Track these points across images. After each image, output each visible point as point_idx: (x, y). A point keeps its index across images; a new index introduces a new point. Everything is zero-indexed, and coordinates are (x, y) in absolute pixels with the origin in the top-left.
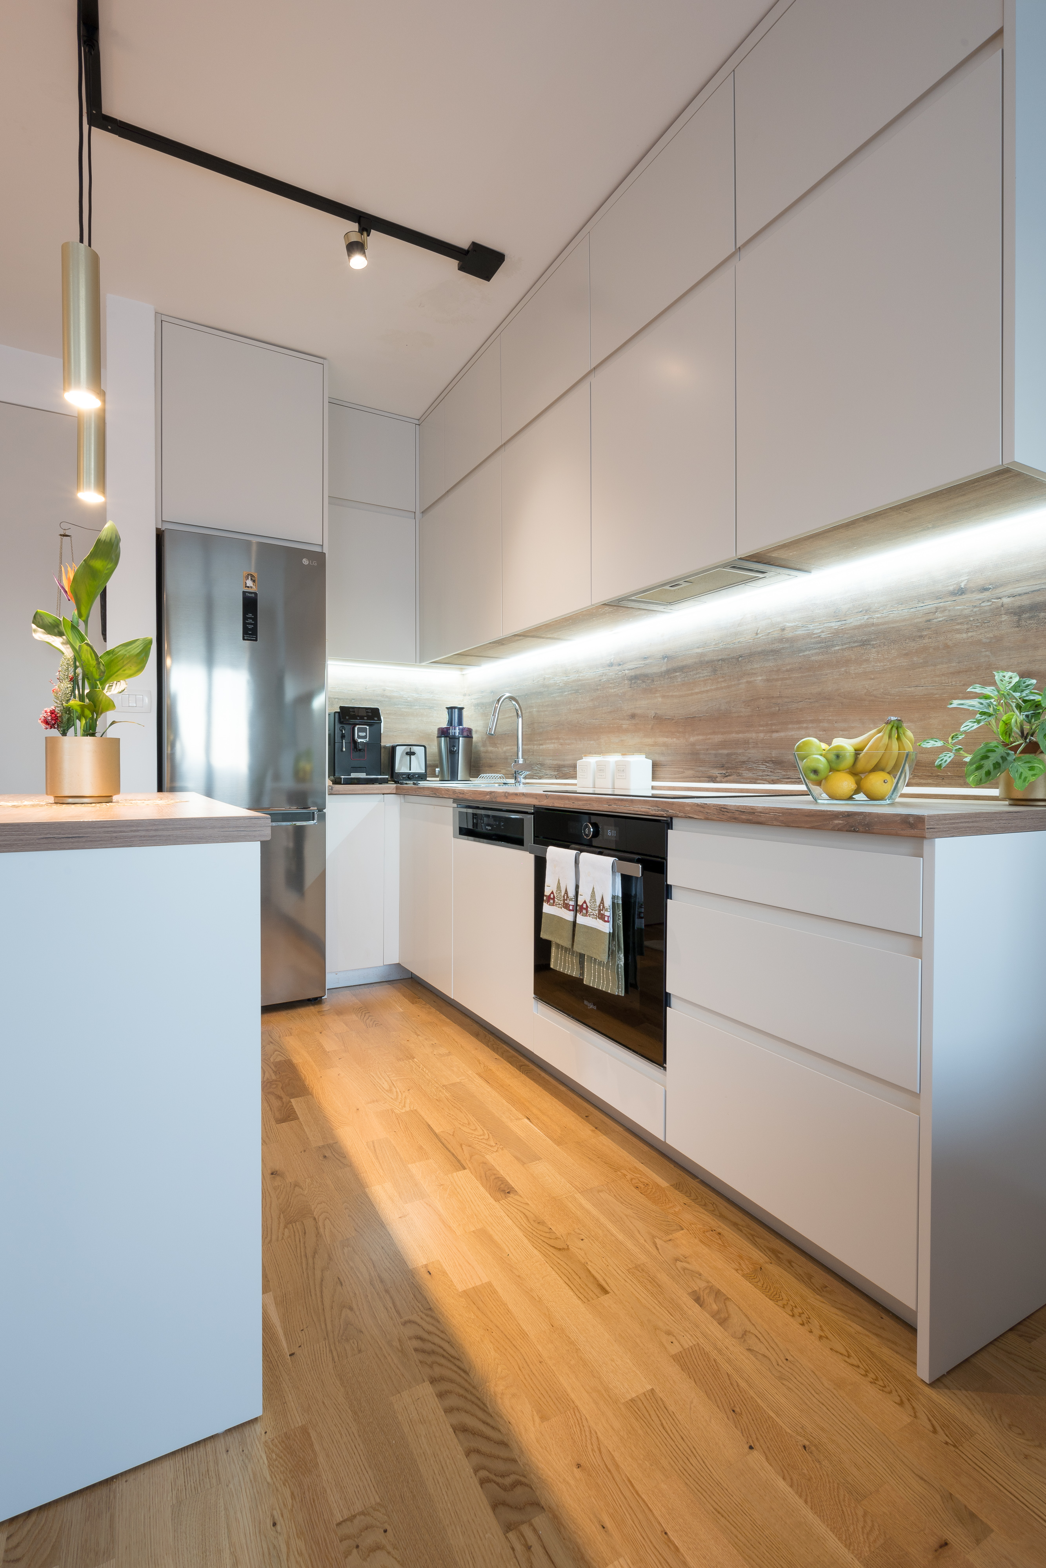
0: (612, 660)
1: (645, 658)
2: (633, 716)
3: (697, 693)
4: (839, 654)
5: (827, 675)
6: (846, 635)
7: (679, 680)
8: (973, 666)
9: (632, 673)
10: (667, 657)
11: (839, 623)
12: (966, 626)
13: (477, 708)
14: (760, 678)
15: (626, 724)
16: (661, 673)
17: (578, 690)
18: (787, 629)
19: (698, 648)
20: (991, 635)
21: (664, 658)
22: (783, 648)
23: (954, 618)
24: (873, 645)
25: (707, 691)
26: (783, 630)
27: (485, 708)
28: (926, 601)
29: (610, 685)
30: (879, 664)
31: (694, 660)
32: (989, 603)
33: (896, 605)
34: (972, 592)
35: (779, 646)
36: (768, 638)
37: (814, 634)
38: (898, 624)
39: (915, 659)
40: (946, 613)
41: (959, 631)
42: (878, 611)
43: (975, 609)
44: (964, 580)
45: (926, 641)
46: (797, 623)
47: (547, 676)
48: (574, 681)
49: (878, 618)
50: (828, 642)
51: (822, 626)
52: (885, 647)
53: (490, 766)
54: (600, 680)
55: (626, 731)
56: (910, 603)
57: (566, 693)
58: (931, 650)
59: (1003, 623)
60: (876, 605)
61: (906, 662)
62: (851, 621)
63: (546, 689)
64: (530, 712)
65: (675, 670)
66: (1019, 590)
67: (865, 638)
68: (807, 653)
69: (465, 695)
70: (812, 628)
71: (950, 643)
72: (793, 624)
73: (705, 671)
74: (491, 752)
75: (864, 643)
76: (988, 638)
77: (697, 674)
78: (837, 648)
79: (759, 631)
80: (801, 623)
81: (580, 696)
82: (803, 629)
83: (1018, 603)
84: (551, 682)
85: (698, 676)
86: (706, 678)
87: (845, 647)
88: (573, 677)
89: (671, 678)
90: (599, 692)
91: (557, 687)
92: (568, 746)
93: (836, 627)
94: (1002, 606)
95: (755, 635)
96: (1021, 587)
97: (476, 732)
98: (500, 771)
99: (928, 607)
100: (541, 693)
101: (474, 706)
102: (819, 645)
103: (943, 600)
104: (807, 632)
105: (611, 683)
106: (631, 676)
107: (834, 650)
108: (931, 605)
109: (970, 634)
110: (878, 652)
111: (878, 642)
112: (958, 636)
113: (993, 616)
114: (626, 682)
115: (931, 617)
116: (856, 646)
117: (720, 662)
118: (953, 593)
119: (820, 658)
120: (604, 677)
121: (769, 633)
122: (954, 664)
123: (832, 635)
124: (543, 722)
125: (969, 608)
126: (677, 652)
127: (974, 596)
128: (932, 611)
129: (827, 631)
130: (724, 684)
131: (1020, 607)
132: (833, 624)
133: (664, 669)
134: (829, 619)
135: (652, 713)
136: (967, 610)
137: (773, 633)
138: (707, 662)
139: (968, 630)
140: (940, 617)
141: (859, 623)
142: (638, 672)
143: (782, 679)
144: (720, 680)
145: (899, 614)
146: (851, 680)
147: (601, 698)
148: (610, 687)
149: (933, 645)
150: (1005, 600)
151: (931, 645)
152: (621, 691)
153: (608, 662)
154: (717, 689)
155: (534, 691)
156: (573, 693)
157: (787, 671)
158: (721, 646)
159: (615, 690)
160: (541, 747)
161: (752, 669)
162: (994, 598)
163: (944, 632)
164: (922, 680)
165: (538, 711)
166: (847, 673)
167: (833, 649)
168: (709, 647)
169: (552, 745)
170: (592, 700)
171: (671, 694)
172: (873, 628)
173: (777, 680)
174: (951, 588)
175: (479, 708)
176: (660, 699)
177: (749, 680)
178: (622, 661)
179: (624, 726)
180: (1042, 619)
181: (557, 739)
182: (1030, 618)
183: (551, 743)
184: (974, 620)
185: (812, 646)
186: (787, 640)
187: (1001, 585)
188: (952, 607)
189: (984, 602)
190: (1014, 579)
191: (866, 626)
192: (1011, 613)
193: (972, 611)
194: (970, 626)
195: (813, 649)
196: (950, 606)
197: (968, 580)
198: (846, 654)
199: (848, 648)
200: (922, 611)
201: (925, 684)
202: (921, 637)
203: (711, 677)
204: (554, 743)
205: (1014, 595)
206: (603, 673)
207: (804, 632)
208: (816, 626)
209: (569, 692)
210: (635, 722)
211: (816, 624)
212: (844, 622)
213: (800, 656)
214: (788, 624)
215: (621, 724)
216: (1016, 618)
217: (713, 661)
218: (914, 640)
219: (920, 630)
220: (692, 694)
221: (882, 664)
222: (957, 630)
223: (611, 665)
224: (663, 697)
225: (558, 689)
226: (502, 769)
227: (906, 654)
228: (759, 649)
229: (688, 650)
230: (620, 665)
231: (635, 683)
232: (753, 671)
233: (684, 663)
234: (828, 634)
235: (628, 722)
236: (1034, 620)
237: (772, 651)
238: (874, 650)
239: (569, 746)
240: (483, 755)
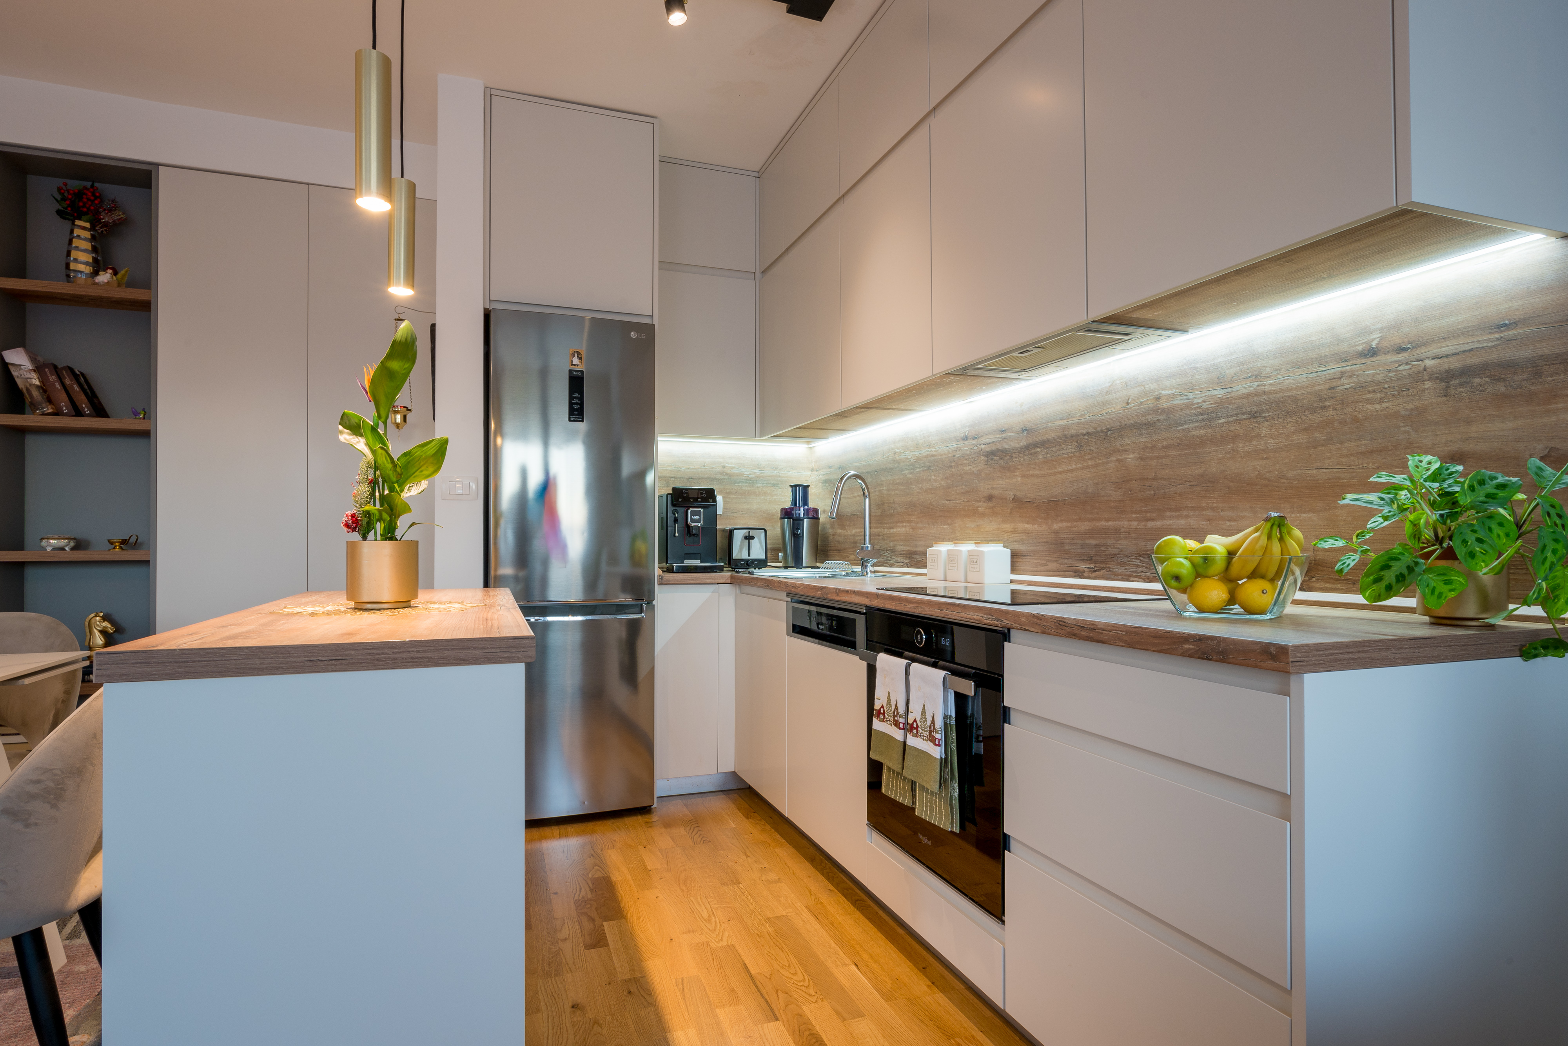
0: (967, 433)
1: (1003, 431)
2: (990, 498)
3: (1061, 473)
4: (1224, 428)
5: (1210, 453)
6: (1232, 405)
7: (1041, 457)
8: (1390, 444)
9: (989, 448)
10: (1026, 430)
11: (1224, 391)
12: (1379, 395)
13: (825, 485)
14: (1132, 456)
15: (982, 507)
16: (1021, 448)
17: (930, 466)
18: (1163, 398)
19: (1061, 419)
20: (1411, 406)
21: (1023, 431)
22: (1158, 421)
23: (1364, 385)
24: (1265, 417)
25: (1072, 470)
26: (1158, 398)
27: (832, 485)
28: (1329, 364)
29: (965, 462)
30: (1272, 441)
31: (1057, 434)
32: (1408, 367)
33: (1292, 369)
34: (1387, 353)
35: (1151, 418)
36: (1141, 408)
37: (1194, 404)
38: (1294, 393)
39: (1316, 435)
40: (1354, 379)
41: (1370, 401)
42: (1270, 376)
43: (1390, 374)
44: (1376, 339)
45: (1329, 413)
46: (1174, 391)
47: (897, 450)
48: (926, 457)
49: (1270, 385)
50: (1211, 413)
51: (1203, 395)
52: (1280, 421)
53: (839, 551)
54: (954, 456)
55: (983, 515)
56: (1309, 367)
57: (918, 470)
58: (1336, 424)
59: (1426, 392)
60: (1268, 369)
61: (1306, 439)
62: (1239, 388)
63: (896, 465)
64: (880, 491)
65: (1036, 445)
66: (1446, 350)
67: (1255, 410)
68: (1187, 426)
69: (812, 470)
70: (1192, 397)
71: (1359, 416)
72: (1170, 392)
73: (1069, 447)
74: (840, 535)
75: (1254, 416)
76: (1407, 410)
77: (1060, 450)
78: (1222, 421)
79: (1130, 400)
80: (1179, 391)
81: (933, 473)
82: (1182, 398)
83: (1445, 367)
84: (902, 457)
85: (1061, 452)
86: (1070, 455)
87: (1231, 419)
88: (925, 452)
89: (1031, 454)
90: (953, 470)
91: (908, 463)
92: (920, 531)
93: (1221, 396)
94: (1425, 370)
95: (1125, 405)
96: (1448, 346)
97: (824, 511)
98: (849, 557)
99: (1332, 371)
100: (891, 469)
101: (821, 483)
102: (1200, 418)
103: (1350, 363)
104: (1186, 401)
105: (966, 460)
106: (988, 452)
107: (1219, 423)
108: (1335, 368)
109: (1384, 405)
110: (1271, 427)
111: (1271, 413)
112: (1369, 407)
113: (1413, 383)
114: (982, 458)
115: (1335, 383)
116: (1245, 419)
117: (1086, 437)
118: (1363, 355)
119: (1201, 432)
120: (958, 452)
121: (1142, 402)
122: (1366, 442)
123: (1215, 405)
124: (894, 503)
125: (1382, 373)
126: (1037, 424)
127: (1389, 357)
128: (1337, 377)
129: (1211, 400)
130: (1091, 463)
131: (1448, 371)
132: (1216, 392)
133: (1023, 443)
134: (1211, 386)
135: (1011, 495)
136: (1381, 375)
137: (1145, 403)
138: (1072, 437)
139: (1381, 400)
140: (1346, 384)
141: (1247, 391)
142: (995, 447)
143: (1158, 458)
144: (1086, 457)
145: (1296, 380)
146: (1240, 459)
147: (955, 476)
148: (964, 464)
149: (1338, 418)
150: (1429, 363)
151: (1336, 418)
152: (977, 469)
153: (962, 435)
154: (1083, 468)
155: (884, 467)
156: (925, 470)
157: (1164, 447)
158: (1087, 418)
159: (970, 467)
160: (892, 530)
161: (1123, 445)
162: (1414, 360)
163: (1352, 402)
164: (1326, 461)
165: (888, 490)
166: (1234, 451)
167: (1217, 423)
168: (1073, 419)
169: (904, 529)
170: (946, 478)
171: (1031, 473)
172: (1264, 397)
173: (1151, 458)
174: (1360, 348)
175: (827, 485)
176: (1019, 479)
177: (1119, 457)
178: (977, 435)
179: (980, 509)
180: (1477, 386)
181: (909, 521)
182: (1461, 385)
183: (903, 526)
184: (1389, 387)
185: (1192, 418)
186: (1163, 411)
187: (1423, 344)
188: (1361, 372)
189: (1401, 365)
190: (1439, 337)
191: (1257, 394)
192: (1437, 378)
193: (1387, 376)
194: (1384, 395)
195: (1193, 421)
196: (1358, 370)
197: (1381, 339)
198: (1233, 428)
199: (1235, 421)
200: (1324, 377)
201: (1329, 465)
202: (1323, 408)
203: (1076, 454)
204: (905, 526)
205: (1440, 356)
206: (957, 448)
207: (1182, 402)
208: (1196, 394)
209: (921, 469)
210: (992, 505)
211: (1196, 393)
212: (1230, 390)
213: (1178, 431)
214: (1163, 392)
215: (977, 507)
216: (1442, 385)
217: (1078, 435)
218: (1315, 412)
219: (1322, 400)
220: (1055, 474)
221: (1276, 441)
222: (1368, 399)
223: (966, 438)
224: (1023, 476)
225: (909, 465)
226: (852, 554)
227: (1306, 429)
228: (1131, 422)
229: (1050, 422)
230: (975, 438)
231: (992, 459)
232: (1124, 448)
233: (1046, 437)
234: (1211, 404)
235: (984, 504)
236: (1466, 387)
237: (1145, 424)
238: (1266, 424)
239: (922, 531)
240: (831, 538)
